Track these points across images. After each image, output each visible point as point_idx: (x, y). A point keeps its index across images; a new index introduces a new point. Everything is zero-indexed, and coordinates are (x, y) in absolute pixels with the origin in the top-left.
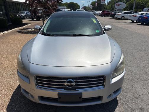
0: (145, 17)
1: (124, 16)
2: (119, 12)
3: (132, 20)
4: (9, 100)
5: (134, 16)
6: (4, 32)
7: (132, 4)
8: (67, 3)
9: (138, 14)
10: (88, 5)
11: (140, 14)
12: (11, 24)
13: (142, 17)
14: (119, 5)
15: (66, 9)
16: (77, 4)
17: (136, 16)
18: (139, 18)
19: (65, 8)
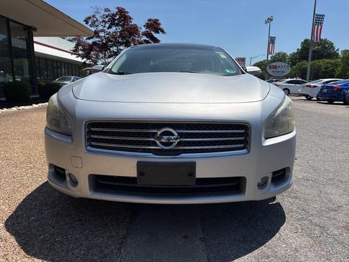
0: (335, 87)
1: (289, 88)
2: (276, 81)
3: (306, 96)
4: (14, 208)
5: (310, 86)
6: (21, 108)
7: (304, 68)
9: (319, 83)
11: (324, 83)
12: (38, 96)
13: (327, 87)
14: (275, 67)
17: (315, 87)
18: (322, 89)
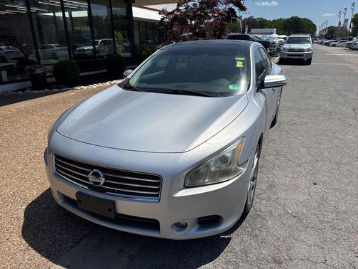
8: (281, 19)
10: (340, 23)
15: (275, 35)
16: (309, 21)
19: (272, 33)
